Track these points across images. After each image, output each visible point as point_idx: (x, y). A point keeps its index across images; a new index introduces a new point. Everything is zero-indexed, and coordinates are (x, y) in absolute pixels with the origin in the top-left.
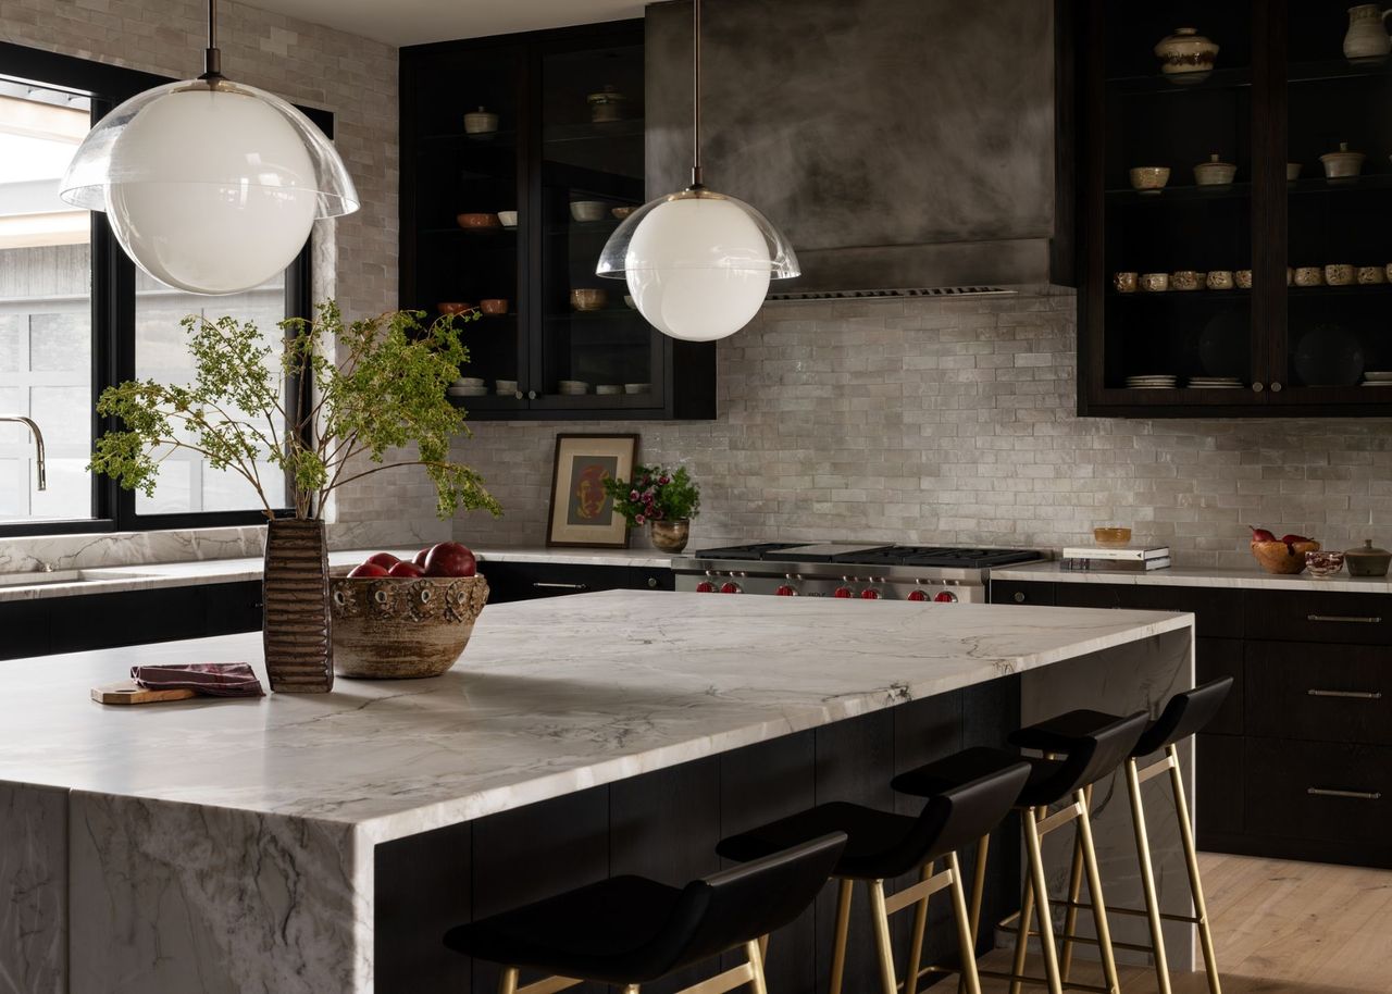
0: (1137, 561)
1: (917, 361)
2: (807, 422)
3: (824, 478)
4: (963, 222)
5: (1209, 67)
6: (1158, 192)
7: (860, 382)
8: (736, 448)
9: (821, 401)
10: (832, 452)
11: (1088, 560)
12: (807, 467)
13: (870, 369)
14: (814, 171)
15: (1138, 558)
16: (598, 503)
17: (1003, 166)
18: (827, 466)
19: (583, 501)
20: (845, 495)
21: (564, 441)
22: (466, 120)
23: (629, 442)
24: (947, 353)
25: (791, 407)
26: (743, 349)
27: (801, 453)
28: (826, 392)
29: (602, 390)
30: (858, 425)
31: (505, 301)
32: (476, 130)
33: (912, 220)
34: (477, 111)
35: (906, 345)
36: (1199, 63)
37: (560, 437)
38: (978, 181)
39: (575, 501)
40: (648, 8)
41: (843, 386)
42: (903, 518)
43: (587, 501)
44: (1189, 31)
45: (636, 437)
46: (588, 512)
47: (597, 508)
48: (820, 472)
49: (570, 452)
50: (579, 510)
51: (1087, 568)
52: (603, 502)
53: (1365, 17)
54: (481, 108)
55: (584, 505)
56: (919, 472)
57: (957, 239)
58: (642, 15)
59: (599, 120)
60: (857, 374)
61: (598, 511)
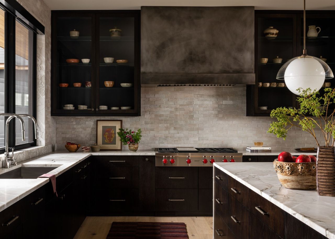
0: (269, 150)
1: (197, 102)
2: (167, 117)
3: (172, 131)
4: (231, 68)
5: (276, 36)
6: (266, 64)
7: (182, 107)
8: (147, 124)
9: (171, 112)
10: (174, 125)
11: (257, 150)
12: (167, 128)
13: (185, 104)
14: (191, 53)
15: (269, 149)
16: (111, 139)
17: (241, 56)
18: (173, 128)
19: (107, 138)
20: (178, 135)
21: (99, 122)
22: (70, 33)
23: (120, 122)
24: (206, 100)
25: (163, 113)
26: (149, 98)
27: (165, 125)
28: (173, 110)
29: (114, 108)
30: (181, 118)
31: (81, 84)
32: (74, 36)
33: (218, 67)
34: (73, 30)
35: (195, 98)
36: (275, 35)
37: (97, 121)
38: (235, 59)
39: (104, 138)
40: (142, 7)
41: (177, 108)
42: (194, 141)
43: (108, 138)
44: (272, 27)
45: (121, 121)
46: (108, 141)
47: (111, 140)
48: (171, 130)
49: (101, 125)
50: (105, 141)
51: (257, 152)
52: (113, 138)
53: (314, 28)
54: (75, 30)
55: (107, 139)
56: (198, 129)
57: (228, 72)
58: (140, 9)
59: (114, 36)
60: (181, 105)
61: (112, 141)
